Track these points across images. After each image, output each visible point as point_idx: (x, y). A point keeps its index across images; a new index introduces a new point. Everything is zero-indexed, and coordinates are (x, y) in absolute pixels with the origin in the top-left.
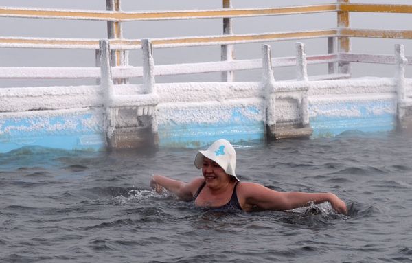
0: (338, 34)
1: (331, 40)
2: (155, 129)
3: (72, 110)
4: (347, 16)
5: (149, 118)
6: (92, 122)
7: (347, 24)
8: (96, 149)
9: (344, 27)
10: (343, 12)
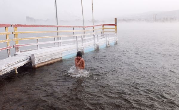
1: (102, 33)
5: (98, 45)
6: (94, 47)
9: (103, 31)
10: (103, 29)
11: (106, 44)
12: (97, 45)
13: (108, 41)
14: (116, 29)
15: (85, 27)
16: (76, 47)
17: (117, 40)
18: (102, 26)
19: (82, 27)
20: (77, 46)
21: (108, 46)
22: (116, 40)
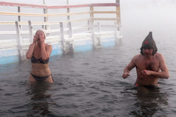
0: (91, 20)
1: (88, 21)
2: (73, 48)
3: (56, 43)
4: (93, 15)
6: (60, 46)
7: (93, 17)
8: (61, 55)
9: (92, 18)
10: (92, 14)
11: (92, 43)
12: (68, 43)
13: (98, 38)
14: (118, 14)
15: (46, 7)
16: (16, 44)
17: (121, 37)
18: (89, 8)
19: (40, 7)
20: (18, 42)
21: (97, 47)
22: (119, 37)
